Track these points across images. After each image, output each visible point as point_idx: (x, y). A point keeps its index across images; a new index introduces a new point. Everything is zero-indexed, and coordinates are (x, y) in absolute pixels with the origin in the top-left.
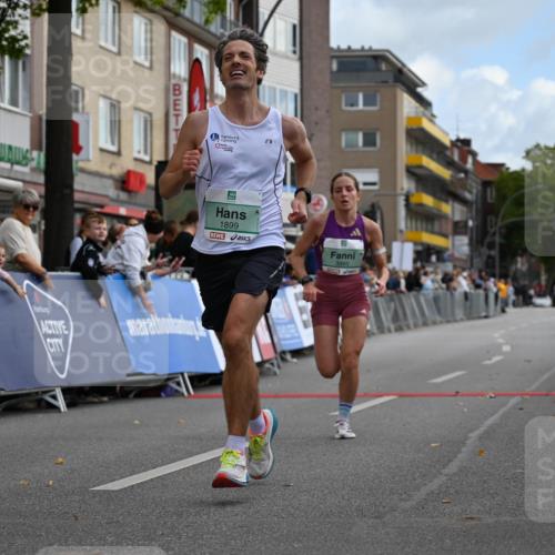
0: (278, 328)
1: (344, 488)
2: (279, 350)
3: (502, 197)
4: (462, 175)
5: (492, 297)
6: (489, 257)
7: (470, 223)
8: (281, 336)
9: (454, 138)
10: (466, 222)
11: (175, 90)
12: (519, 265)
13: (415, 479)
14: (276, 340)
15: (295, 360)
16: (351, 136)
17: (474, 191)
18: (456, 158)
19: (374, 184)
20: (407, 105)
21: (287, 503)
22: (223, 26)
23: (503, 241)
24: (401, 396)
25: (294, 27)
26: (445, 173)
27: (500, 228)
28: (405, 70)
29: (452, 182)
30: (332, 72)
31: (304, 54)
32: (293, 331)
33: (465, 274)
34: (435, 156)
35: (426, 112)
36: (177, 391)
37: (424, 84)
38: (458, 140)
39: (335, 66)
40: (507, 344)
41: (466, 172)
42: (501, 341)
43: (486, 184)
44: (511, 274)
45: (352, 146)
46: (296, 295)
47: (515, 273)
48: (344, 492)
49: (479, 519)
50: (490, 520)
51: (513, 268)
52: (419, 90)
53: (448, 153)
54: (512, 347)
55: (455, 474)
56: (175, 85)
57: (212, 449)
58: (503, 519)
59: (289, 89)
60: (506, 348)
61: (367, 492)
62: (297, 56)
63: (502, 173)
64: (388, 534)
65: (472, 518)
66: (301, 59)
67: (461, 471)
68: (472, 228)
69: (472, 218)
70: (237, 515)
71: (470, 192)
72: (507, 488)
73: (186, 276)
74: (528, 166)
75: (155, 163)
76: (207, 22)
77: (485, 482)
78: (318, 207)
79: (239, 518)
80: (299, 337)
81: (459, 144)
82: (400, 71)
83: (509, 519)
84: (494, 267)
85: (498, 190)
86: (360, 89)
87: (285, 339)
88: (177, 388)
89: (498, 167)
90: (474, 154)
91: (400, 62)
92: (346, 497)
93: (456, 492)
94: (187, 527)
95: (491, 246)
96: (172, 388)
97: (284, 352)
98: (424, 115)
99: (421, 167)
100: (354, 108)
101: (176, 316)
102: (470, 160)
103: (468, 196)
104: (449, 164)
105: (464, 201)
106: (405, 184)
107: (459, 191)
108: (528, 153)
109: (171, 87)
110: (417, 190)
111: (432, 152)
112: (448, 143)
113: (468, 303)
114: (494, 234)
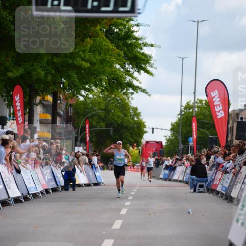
71: (62, 110)
99: (47, 101)
103: (62, 113)
107: (58, 110)
110: (43, 112)
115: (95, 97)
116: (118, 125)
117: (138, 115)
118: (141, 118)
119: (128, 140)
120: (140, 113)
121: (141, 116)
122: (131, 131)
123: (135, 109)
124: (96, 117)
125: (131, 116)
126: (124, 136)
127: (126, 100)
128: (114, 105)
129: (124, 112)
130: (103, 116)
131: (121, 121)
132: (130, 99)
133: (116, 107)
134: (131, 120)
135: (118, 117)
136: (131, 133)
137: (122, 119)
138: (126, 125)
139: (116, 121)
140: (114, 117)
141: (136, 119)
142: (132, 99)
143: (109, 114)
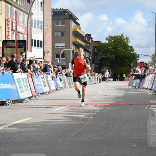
0: (37, 87)
1: (55, 131)
2: (37, 93)
3: (99, 50)
4: (88, 44)
5: (96, 78)
6: (96, 67)
7: (91, 58)
8: (38, 89)
9: (86, 34)
10: (89, 57)
11: (8, 20)
12: (104, 70)
13: (75, 128)
14: (36, 90)
15: (41, 96)
16: (57, 33)
17: (92, 49)
18: (87, 40)
19: (64, 47)
20: (73, 25)
21: (39, 135)
22: (21, 2)
23: (100, 63)
24: (71, 105)
25: (41, 2)
26: (84, 44)
27: (99, 59)
28: (72, 15)
29: (85, 46)
30: (52, 15)
31: (44, 10)
32: (41, 88)
33: (89, 72)
34: (81, 39)
35: (78, 27)
36: (8, 104)
37: (78, 19)
38: (87, 34)
39: (53, 14)
40: (100, 91)
41: (89, 43)
42: (99, 90)
43: (95, 47)
44: (102, 72)
45: (57, 36)
46: (42, 77)
47: (103, 71)
48: (55, 132)
49: (93, 138)
50: (95, 139)
51: (102, 70)
52: (76, 20)
53: (84, 38)
54: (102, 92)
55: (86, 126)
56: (8, 19)
57: (18, 120)
58: (99, 138)
59: (40, 20)
60: (100, 92)
61: (62, 131)
62: (42, 11)
63: (99, 44)
64: (67, 143)
65: (91, 138)
66: (43, 11)
67: (88, 126)
68: (91, 59)
69: (91, 56)
70: (25, 138)
71: (91, 49)
72: (100, 130)
73: (11, 72)
74: (107, 42)
75: (2, 41)
76: (17, 1)
77: (95, 128)
78: (48, 53)
79: (26, 139)
80: (43, 89)
81: (87, 36)
82: (71, 15)
83: (101, 138)
84: (97, 70)
85: (98, 49)
86: (60, 20)
87: (39, 90)
88: (9, 104)
89: (98, 42)
90: (92, 39)
91: (71, 12)
92: (56, 133)
93: (86, 131)
94: (11, 141)
95: (96, 64)
96: (7, 104)
97: (38, 94)
98: (78, 28)
99: (77, 42)
100: (58, 26)
101: (8, 83)
102: (90, 40)
103: (90, 50)
104: (85, 41)
105: (89, 52)
106: (72, 47)
107: (88, 49)
108: (107, 38)
109: (7, 20)
110: (76, 49)
111: (80, 38)
112: (84, 36)
113: (90, 80)
114: (97, 61)
115: (109, 41)
116: (122, 56)
117: (133, 50)
118: (135, 52)
119: (128, 64)
120: (134, 49)
121: (134, 51)
122: (129, 59)
123: (131, 47)
124: (110, 52)
125: (129, 51)
126: (125, 62)
127: (126, 42)
128: (120, 45)
129: (125, 48)
130: (114, 52)
131: (123, 54)
132: (129, 42)
133: (120, 46)
134: (129, 53)
135: (122, 52)
136: (129, 60)
137: (124, 53)
138: (126, 56)
139: (121, 54)
140: (119, 52)
141: (132, 52)
142: (130, 42)
143: (117, 50)
